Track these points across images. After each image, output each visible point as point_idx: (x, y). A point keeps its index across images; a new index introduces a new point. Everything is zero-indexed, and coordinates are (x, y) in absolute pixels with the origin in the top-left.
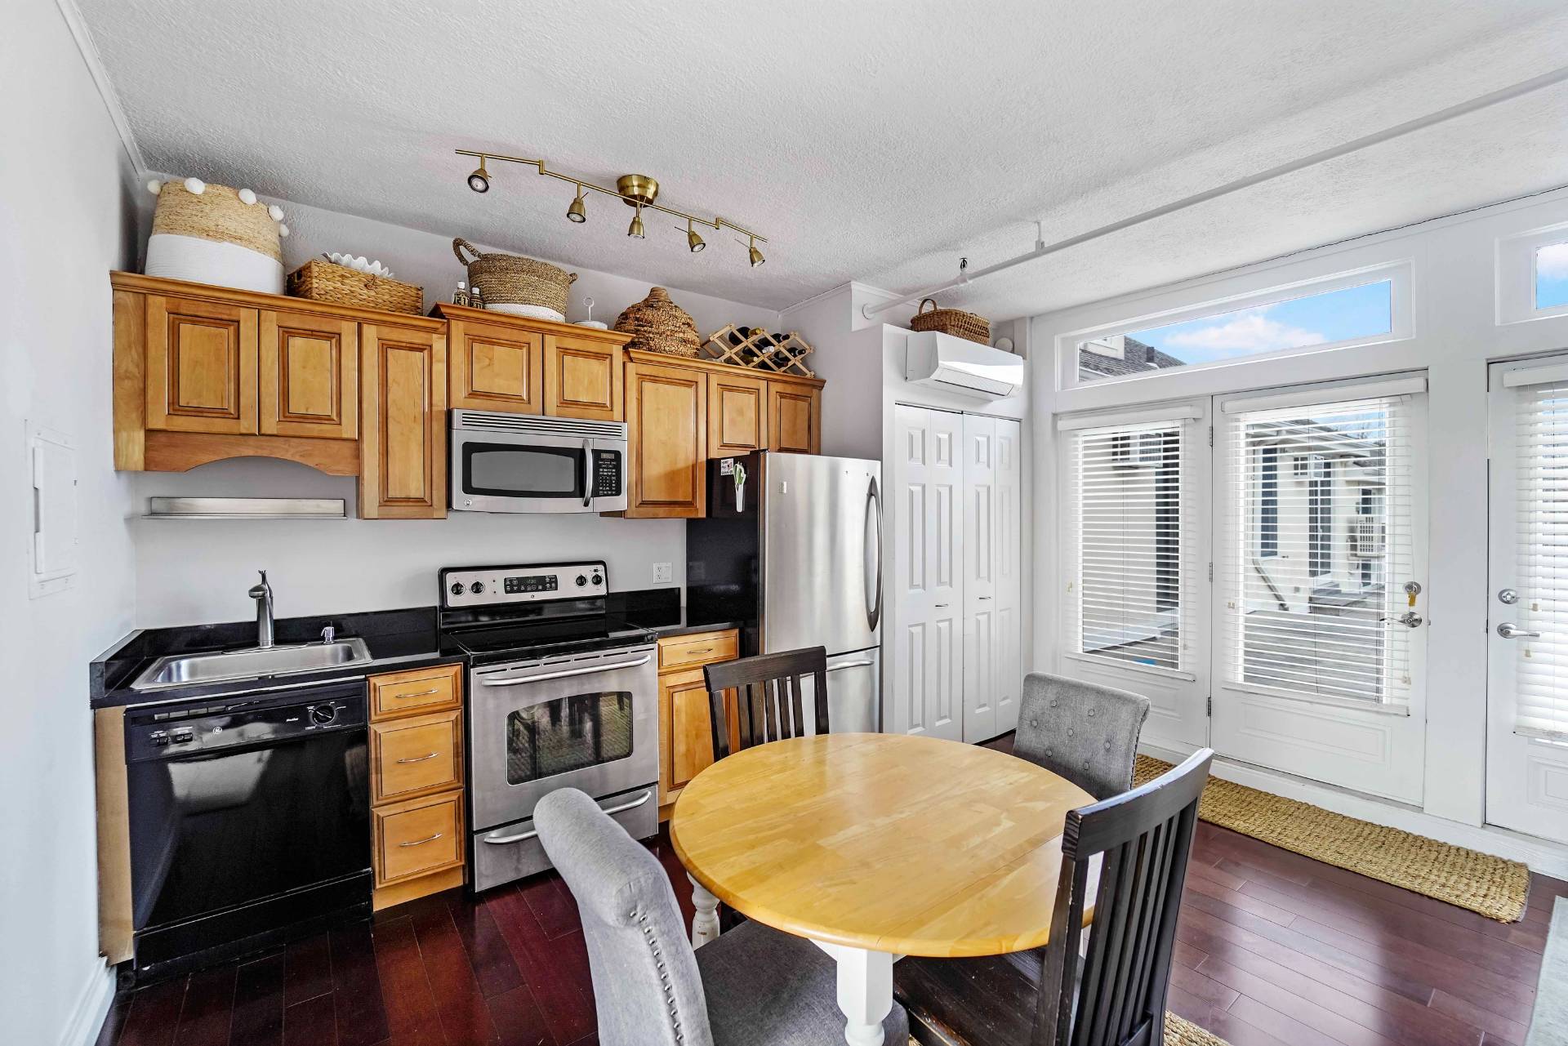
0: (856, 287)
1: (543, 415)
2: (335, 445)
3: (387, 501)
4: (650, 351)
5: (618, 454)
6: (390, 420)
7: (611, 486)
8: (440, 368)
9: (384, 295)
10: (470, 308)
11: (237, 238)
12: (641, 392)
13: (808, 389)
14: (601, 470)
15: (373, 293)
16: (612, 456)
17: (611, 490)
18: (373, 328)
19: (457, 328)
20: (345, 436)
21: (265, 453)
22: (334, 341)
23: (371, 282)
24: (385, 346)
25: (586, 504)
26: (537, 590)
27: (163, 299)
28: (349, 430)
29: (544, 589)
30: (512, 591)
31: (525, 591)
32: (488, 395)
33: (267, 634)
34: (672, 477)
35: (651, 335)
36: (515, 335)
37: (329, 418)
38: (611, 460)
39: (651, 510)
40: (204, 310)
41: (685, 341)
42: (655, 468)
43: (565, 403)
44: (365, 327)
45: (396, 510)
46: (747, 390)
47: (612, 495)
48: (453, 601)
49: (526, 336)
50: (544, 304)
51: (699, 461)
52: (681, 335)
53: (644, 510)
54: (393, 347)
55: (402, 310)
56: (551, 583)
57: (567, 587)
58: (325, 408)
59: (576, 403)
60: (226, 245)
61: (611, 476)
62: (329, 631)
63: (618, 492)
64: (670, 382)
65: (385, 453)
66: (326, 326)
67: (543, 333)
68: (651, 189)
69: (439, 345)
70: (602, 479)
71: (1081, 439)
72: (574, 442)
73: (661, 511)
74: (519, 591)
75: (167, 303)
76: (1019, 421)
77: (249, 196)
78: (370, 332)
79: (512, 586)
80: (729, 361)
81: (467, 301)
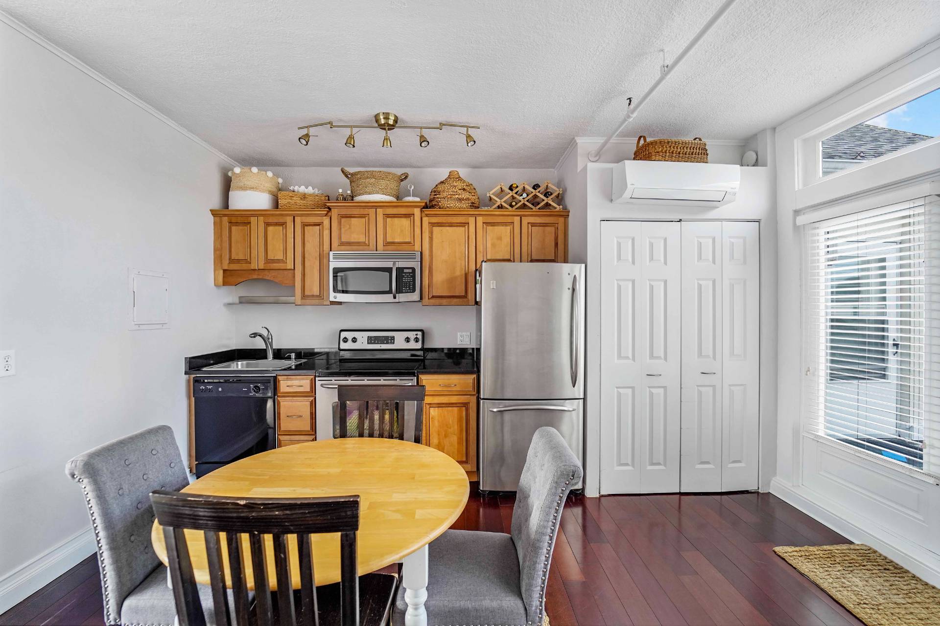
0: (579, 140)
1: (376, 251)
2: (286, 272)
3: (304, 296)
4: (440, 208)
5: (413, 269)
6: (306, 259)
7: (409, 288)
8: (326, 233)
9: (309, 202)
10: (344, 201)
11: (252, 188)
12: (431, 233)
13: (556, 218)
14: (404, 278)
15: (305, 202)
16: (410, 271)
17: (409, 289)
18: (299, 218)
19: (335, 213)
20: (288, 268)
21: (261, 277)
22: (284, 226)
23: (304, 196)
24: (305, 225)
25: (395, 297)
26: (384, 343)
27: (227, 217)
28: (290, 265)
29: (387, 343)
30: (371, 343)
31: (378, 343)
32: (349, 244)
33: (270, 355)
34: (451, 281)
35: (439, 200)
36: (362, 211)
37: (282, 260)
38: (410, 273)
39: (437, 301)
40: (239, 220)
41: (460, 200)
42: (439, 277)
43: (387, 244)
44: (296, 218)
45: (308, 301)
46: (505, 224)
47: (410, 292)
48: (343, 346)
49: (366, 211)
50: (378, 193)
51: (470, 271)
52: (457, 196)
53: (433, 301)
54: (307, 226)
55: (318, 207)
56: (392, 340)
57: (400, 342)
58: (280, 256)
59: (393, 243)
60: (248, 192)
61: (410, 281)
62: (293, 355)
63: (414, 291)
64: (451, 225)
65: (304, 275)
66: (281, 220)
67: (376, 207)
68: (392, 118)
69: (326, 221)
70: (405, 284)
71: (822, 231)
72: (388, 264)
73: (444, 301)
74: (374, 343)
75: (228, 219)
76: (758, 221)
77: (255, 170)
78: (298, 220)
79: (371, 340)
80: (500, 207)
81: (341, 198)
